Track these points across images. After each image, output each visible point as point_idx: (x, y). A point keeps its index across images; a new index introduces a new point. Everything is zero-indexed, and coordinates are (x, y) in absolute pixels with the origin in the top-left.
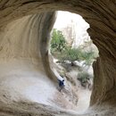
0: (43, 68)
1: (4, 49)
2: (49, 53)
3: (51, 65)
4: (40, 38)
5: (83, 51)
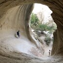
0: (26, 35)
1: (6, 23)
2: (30, 26)
5: (48, 25)
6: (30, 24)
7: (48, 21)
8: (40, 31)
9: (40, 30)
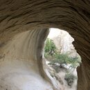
3: (44, 66)
4: (37, 45)
5: (69, 56)
6: (43, 54)
7: (69, 50)
8: (58, 64)
9: (58, 62)
